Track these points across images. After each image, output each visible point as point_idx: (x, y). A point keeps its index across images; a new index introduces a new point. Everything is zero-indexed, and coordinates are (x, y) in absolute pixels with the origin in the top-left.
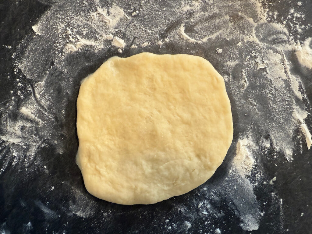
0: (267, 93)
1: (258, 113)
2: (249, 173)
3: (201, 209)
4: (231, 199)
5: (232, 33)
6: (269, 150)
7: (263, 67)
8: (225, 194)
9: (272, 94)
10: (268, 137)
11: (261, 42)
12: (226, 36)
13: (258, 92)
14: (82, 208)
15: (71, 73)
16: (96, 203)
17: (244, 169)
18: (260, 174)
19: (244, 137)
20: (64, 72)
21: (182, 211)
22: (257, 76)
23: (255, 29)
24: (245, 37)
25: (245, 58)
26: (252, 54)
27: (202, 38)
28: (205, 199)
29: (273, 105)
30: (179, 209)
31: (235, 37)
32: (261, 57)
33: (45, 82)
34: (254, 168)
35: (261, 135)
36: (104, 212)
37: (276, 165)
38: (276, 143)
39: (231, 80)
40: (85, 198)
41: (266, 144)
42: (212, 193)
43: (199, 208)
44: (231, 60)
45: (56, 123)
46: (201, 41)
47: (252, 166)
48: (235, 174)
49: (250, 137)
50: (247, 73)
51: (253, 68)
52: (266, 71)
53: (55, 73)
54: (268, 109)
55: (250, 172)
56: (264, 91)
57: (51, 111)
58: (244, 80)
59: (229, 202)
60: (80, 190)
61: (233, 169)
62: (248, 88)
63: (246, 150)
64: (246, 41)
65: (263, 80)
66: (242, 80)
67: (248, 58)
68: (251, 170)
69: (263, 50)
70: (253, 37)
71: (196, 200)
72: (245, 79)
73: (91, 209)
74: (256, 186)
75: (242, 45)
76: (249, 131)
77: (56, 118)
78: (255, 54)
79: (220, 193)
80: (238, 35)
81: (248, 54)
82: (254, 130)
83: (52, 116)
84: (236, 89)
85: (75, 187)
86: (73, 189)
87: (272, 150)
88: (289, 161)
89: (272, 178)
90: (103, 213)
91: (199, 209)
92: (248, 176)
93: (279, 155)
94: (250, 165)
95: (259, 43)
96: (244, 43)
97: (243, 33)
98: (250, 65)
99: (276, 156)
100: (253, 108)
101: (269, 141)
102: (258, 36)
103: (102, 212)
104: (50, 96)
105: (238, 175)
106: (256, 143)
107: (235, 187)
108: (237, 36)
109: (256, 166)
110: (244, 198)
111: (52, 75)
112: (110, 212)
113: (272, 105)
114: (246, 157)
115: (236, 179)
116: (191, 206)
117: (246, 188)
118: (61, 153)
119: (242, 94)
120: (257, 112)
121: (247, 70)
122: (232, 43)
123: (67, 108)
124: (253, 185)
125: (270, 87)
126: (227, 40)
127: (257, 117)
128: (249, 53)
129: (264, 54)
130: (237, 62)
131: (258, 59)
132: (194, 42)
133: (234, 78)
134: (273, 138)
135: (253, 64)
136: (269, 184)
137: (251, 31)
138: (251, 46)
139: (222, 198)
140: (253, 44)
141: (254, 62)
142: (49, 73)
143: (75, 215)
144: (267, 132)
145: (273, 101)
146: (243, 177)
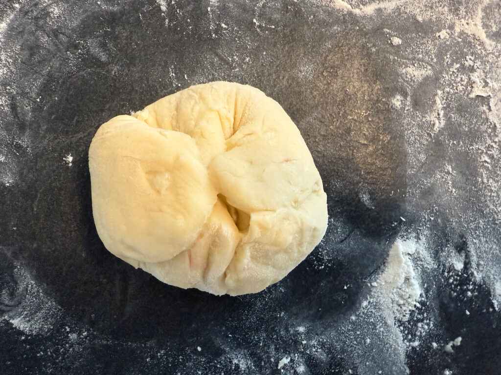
0: (480, 151)
1: (452, 192)
2: (404, 316)
3: (282, 371)
4: (353, 364)
5: (432, 8)
6: (458, 275)
7: (484, 95)
8: (343, 351)
9: (491, 157)
10: (461, 248)
11: (490, 39)
12: (418, 10)
13: (462, 147)
14: (26, 313)
15: (66, 20)
16: (60, 307)
17: (395, 305)
18: (428, 325)
19: (409, 236)
20: (52, 12)
21: (241, 365)
22: (467, 111)
23: (484, 10)
24: (457, 21)
25: (449, 68)
26: (466, 62)
27: (363, 5)
28: (296, 350)
29: (488, 181)
30: (235, 361)
31: (436, 18)
32: (484, 72)
33: (9, 25)
34: (417, 308)
35: (448, 241)
36: (72, 332)
37: (468, 313)
38: (478, 265)
39: (407, 108)
40: (38, 291)
41: (454, 262)
42: (314, 342)
43: (279, 368)
44: (416, 65)
45: (10, 118)
46: (361, 9)
47: (415, 303)
48: (374, 311)
49: (423, 239)
50: (446, 100)
51: (461, 91)
52: (488, 105)
53: (32, 11)
54: (475, 187)
55: (408, 316)
56: (475, 146)
57: (6, 89)
58: (436, 114)
59: (347, 370)
60: (31, 273)
61: (371, 300)
62: (441, 132)
63: (408, 266)
64: (457, 29)
65: (477, 122)
66: (431, 111)
67: (456, 69)
68: (410, 311)
69: (490, 58)
70: (476, 25)
71: (277, 349)
72: (440, 112)
73: (45, 319)
74: (413, 348)
75: (447, 37)
76: (423, 225)
77: (13, 107)
78: (471, 63)
79: (332, 345)
80: (443, 14)
81: (458, 59)
82: (434, 226)
83: (6, 101)
84: (415, 130)
85: (21, 263)
86: (16, 267)
87: (465, 278)
88: (497, 309)
89: (453, 339)
90: (68, 333)
91: (280, 370)
92: (400, 323)
93: (479, 293)
94: (409, 300)
95: (487, 41)
96: (451, 35)
97: (455, 11)
98: (456, 83)
99: (472, 293)
100: (443, 178)
101: (464, 257)
102: (486, 26)
103: (68, 330)
104: (11, 57)
105: (380, 316)
106: (433, 255)
107: (368, 341)
108: (442, 17)
109: (423, 303)
110: (382, 369)
111: (26, 13)
112: (86, 333)
113: (485, 181)
114: (405, 281)
115: (373, 324)
116: (262, 360)
117: (391, 347)
118: (8, 185)
119: (425, 143)
120: (450, 188)
121: (448, 93)
122: (426, 29)
123: (41, 91)
124: (408, 344)
125: (489, 141)
126: (418, 21)
127: (448, 199)
128: (459, 57)
129: (493, 67)
130: (430, 72)
131: (476, 74)
132: (345, 9)
133: (416, 104)
134: (473, 252)
135: (463, 83)
136: (443, 351)
137: (474, 11)
138: (467, 43)
139: (333, 358)
140: (473, 41)
141: (466, 80)
142: (20, 10)
143: (7, 323)
144: (463, 236)
145: (490, 172)
146: (390, 321)
